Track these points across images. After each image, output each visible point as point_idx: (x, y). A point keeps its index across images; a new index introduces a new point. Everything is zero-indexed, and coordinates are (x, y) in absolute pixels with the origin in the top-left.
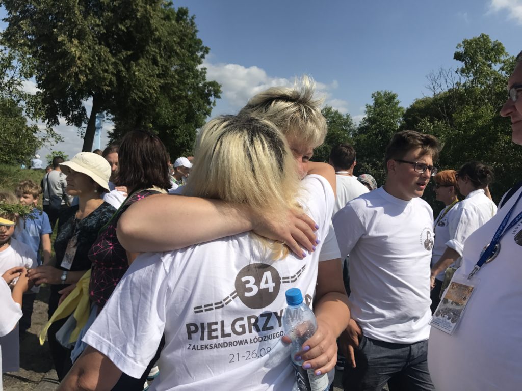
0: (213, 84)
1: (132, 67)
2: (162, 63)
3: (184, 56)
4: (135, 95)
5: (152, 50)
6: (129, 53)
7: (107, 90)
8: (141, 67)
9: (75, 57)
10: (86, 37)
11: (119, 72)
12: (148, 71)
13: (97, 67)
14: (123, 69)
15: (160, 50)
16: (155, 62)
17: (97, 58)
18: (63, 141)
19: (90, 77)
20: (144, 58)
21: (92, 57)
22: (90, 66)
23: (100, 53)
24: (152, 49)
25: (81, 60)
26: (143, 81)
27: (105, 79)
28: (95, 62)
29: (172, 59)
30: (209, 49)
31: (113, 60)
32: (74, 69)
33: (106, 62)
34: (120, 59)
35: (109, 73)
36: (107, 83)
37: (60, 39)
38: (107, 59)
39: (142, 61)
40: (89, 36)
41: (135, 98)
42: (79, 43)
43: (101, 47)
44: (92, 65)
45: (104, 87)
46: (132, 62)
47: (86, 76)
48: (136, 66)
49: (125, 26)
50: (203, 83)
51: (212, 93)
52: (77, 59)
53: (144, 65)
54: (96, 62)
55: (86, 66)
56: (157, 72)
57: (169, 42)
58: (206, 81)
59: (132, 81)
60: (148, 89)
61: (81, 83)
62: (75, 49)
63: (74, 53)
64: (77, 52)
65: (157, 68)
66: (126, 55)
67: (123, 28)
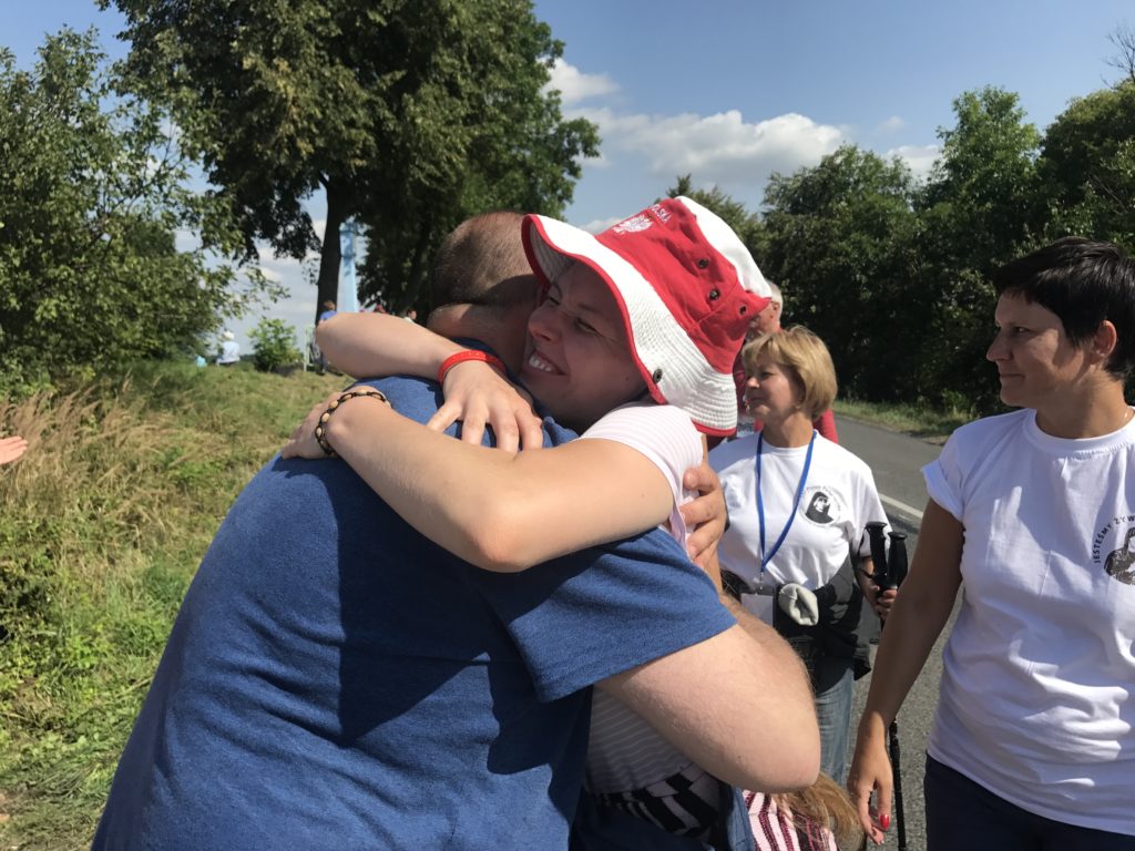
0: (580, 125)
1: (407, 106)
2: (468, 91)
3: (514, 68)
4: (420, 172)
5: (443, 61)
6: (399, 75)
7: (357, 168)
8: (426, 103)
9: (286, 100)
10: (302, 51)
11: (379, 122)
12: (442, 113)
13: (332, 118)
14: (388, 114)
15: (461, 60)
16: (454, 90)
17: (330, 96)
18: (289, 296)
19: (320, 142)
20: (428, 83)
21: (320, 95)
22: (319, 116)
23: (336, 83)
24: (445, 59)
25: (298, 106)
26: (434, 138)
27: (352, 143)
28: (327, 107)
29: (491, 77)
30: (563, 44)
31: (364, 95)
32: (286, 129)
33: (349, 102)
34: (380, 93)
35: (358, 128)
36: (358, 152)
37: (247, 64)
38: (350, 96)
39: (426, 90)
40: (308, 47)
41: (419, 179)
42: (290, 65)
43: (337, 70)
44: (323, 113)
45: (352, 162)
46: (405, 95)
47: (312, 142)
48: (415, 104)
49: (381, 13)
50: (556, 125)
51: (579, 146)
52: (290, 103)
53: (431, 100)
54: (331, 104)
55: (310, 117)
56: (463, 113)
57: (480, 40)
58: (563, 120)
59: (410, 139)
60: (448, 154)
61: (302, 158)
62: (284, 82)
63: (283, 90)
64: (288, 87)
65: (460, 103)
66: (392, 80)
67: (379, 19)
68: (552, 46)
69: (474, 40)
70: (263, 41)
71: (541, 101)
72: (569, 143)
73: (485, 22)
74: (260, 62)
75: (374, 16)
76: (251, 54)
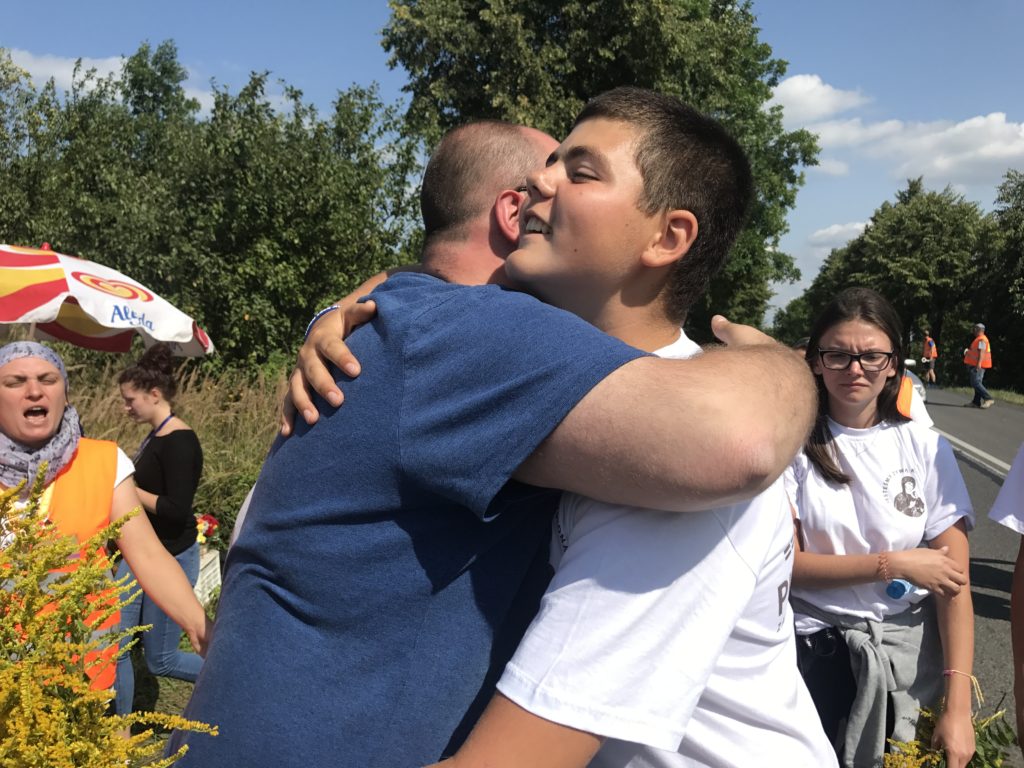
68: (776, 66)
69: (697, 65)
70: (510, 83)
71: (762, 116)
72: (789, 154)
73: (707, 48)
74: (507, 100)
75: (605, 53)
76: (500, 94)
